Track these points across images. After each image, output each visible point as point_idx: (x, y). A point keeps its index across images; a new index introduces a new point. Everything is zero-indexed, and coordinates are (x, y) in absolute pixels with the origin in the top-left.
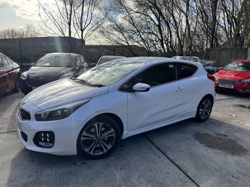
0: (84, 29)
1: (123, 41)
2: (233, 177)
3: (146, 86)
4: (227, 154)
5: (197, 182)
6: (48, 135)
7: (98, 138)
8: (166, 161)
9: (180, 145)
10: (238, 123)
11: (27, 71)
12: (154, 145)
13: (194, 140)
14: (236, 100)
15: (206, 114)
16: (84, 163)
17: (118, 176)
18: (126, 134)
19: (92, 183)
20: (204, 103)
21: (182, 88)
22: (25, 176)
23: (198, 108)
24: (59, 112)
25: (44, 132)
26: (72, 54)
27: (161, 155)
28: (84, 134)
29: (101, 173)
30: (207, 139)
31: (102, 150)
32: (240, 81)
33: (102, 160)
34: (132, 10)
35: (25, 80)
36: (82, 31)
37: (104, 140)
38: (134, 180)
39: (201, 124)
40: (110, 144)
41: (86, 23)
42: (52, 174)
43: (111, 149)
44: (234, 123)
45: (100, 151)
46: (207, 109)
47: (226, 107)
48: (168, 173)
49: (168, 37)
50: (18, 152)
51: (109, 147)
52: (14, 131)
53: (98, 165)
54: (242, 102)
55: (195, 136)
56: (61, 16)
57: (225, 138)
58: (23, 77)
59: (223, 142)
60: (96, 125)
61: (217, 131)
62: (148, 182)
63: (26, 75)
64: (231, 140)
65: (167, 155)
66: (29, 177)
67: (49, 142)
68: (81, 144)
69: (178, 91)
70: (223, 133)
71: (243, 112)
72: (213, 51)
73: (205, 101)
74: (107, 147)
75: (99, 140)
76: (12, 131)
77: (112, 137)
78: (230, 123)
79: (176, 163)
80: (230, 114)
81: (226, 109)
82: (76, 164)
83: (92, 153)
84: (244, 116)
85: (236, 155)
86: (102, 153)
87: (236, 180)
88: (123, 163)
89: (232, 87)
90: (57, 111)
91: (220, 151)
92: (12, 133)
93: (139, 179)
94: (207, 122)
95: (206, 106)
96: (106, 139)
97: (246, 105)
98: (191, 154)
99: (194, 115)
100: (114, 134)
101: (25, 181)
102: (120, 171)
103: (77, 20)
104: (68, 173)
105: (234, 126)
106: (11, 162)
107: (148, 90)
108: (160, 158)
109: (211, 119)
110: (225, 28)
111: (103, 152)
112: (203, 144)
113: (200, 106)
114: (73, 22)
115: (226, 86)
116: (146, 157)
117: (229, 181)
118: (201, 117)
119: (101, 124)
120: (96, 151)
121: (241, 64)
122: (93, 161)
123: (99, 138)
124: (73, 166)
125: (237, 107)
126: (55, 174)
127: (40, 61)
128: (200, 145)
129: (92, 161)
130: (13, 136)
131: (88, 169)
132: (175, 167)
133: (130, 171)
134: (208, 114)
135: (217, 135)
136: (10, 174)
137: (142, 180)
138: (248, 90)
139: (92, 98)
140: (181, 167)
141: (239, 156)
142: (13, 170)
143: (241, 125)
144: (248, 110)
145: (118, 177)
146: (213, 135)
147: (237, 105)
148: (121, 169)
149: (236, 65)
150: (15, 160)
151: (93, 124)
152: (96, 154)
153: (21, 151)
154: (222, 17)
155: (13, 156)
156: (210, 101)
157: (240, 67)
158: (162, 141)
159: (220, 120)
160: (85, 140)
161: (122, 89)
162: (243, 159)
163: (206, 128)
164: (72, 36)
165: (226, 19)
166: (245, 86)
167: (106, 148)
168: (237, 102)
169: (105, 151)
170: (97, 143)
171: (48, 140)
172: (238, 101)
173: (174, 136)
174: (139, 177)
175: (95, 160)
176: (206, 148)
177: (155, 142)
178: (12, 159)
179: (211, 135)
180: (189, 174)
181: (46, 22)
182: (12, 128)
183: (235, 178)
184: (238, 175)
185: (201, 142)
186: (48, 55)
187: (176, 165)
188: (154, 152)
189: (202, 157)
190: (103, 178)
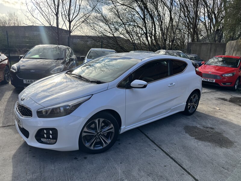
0: (72, 21)
1: (109, 32)
2: (223, 168)
3: (143, 82)
4: (216, 146)
5: (192, 174)
6: (51, 132)
7: (98, 133)
8: (162, 154)
9: (172, 138)
10: (222, 116)
11: (17, 63)
12: (149, 138)
13: (185, 133)
14: (217, 93)
15: (194, 107)
16: (85, 158)
17: (120, 169)
18: (124, 128)
19: (95, 178)
20: (192, 97)
21: (174, 84)
22: (29, 172)
23: (187, 102)
24: (62, 109)
25: (46, 129)
26: (60, 46)
27: (157, 148)
28: (86, 130)
29: (103, 168)
30: (196, 132)
31: (102, 145)
32: (221, 75)
33: (102, 154)
34: (118, 3)
35: (16, 72)
36: (70, 22)
37: (103, 135)
38: (135, 173)
39: (189, 117)
40: (109, 138)
41: (73, 15)
42: (55, 169)
43: (110, 143)
44: (218, 115)
45: (99, 145)
46: (195, 103)
47: (210, 100)
48: (165, 166)
49: (152, 30)
50: (18, 148)
51: (109, 142)
52: (10, 126)
53: (99, 159)
54: (223, 95)
55: (185, 129)
56: (49, 7)
57: (212, 130)
58: (13, 69)
59: (211, 135)
60: (97, 121)
61: (204, 124)
62: (148, 175)
63: (16, 67)
64: (217, 132)
65: (162, 148)
66: (33, 173)
67: (53, 139)
68: (82, 139)
69: (171, 87)
70: (210, 126)
71: (225, 106)
72: (194, 45)
73: (194, 95)
74: (107, 141)
75: (99, 135)
76: (8, 126)
77: (112, 132)
78: (215, 116)
79: (171, 156)
80: (214, 107)
81: (210, 102)
82: (77, 159)
83: (92, 148)
84: (226, 109)
85: (224, 147)
86: (101, 147)
87: (226, 171)
88: (122, 157)
89: (214, 81)
90: (59, 108)
91: (209, 144)
92: (8, 127)
93: (139, 173)
94: (194, 115)
95: (194, 100)
96: (105, 135)
97: (227, 98)
98: (184, 147)
99: (183, 109)
100: (113, 129)
101: (29, 177)
102: (121, 165)
103: (65, 12)
104: (70, 168)
105: (219, 119)
106: (13, 159)
107: (145, 86)
108: (156, 151)
109: (197, 112)
110: (205, 23)
111: (103, 146)
112: (193, 137)
113: (189, 100)
114: (62, 13)
115: (209, 80)
116: (143, 151)
117: (221, 172)
118: (189, 110)
119: (101, 120)
120: (96, 146)
121: (220, 59)
122: (94, 155)
123: (100, 133)
124: (75, 161)
125: (219, 100)
126: (58, 169)
127: (30, 53)
128: (191, 137)
129: (92, 156)
130: (10, 131)
131: (90, 164)
132: (171, 160)
133: (130, 165)
134: (196, 107)
135: (204, 127)
136: (14, 171)
137: (142, 173)
138: (228, 84)
139: (93, 95)
140: (176, 160)
141: (226, 148)
142: (15, 166)
143: (225, 118)
144: (229, 103)
145: (120, 171)
146: (201, 128)
147: (219, 99)
148: (121, 163)
149: (216, 60)
150: (16, 156)
151: (94, 120)
152: (96, 148)
153: (21, 146)
154: (202, 12)
155: (13, 152)
156: (197, 96)
157: (220, 61)
158: (156, 134)
159: (206, 113)
160: (85, 136)
161: (120, 86)
162: (230, 151)
163: (194, 121)
164: (60, 27)
165: (206, 14)
166: (225, 80)
167: (105, 142)
168: (218, 95)
169: (105, 145)
170: (98, 138)
171: (51, 136)
172: (220, 94)
173: (167, 129)
174: (139, 170)
175: (95, 155)
176: (196, 140)
177: (149, 135)
178: (12, 155)
179: (199, 128)
180: (184, 166)
181: (33, 12)
182: (7, 123)
183: (225, 169)
184: (228, 166)
185: (191, 135)
186: (37, 47)
187: (172, 158)
188: (150, 145)
189: (194, 149)
190: (105, 172)
